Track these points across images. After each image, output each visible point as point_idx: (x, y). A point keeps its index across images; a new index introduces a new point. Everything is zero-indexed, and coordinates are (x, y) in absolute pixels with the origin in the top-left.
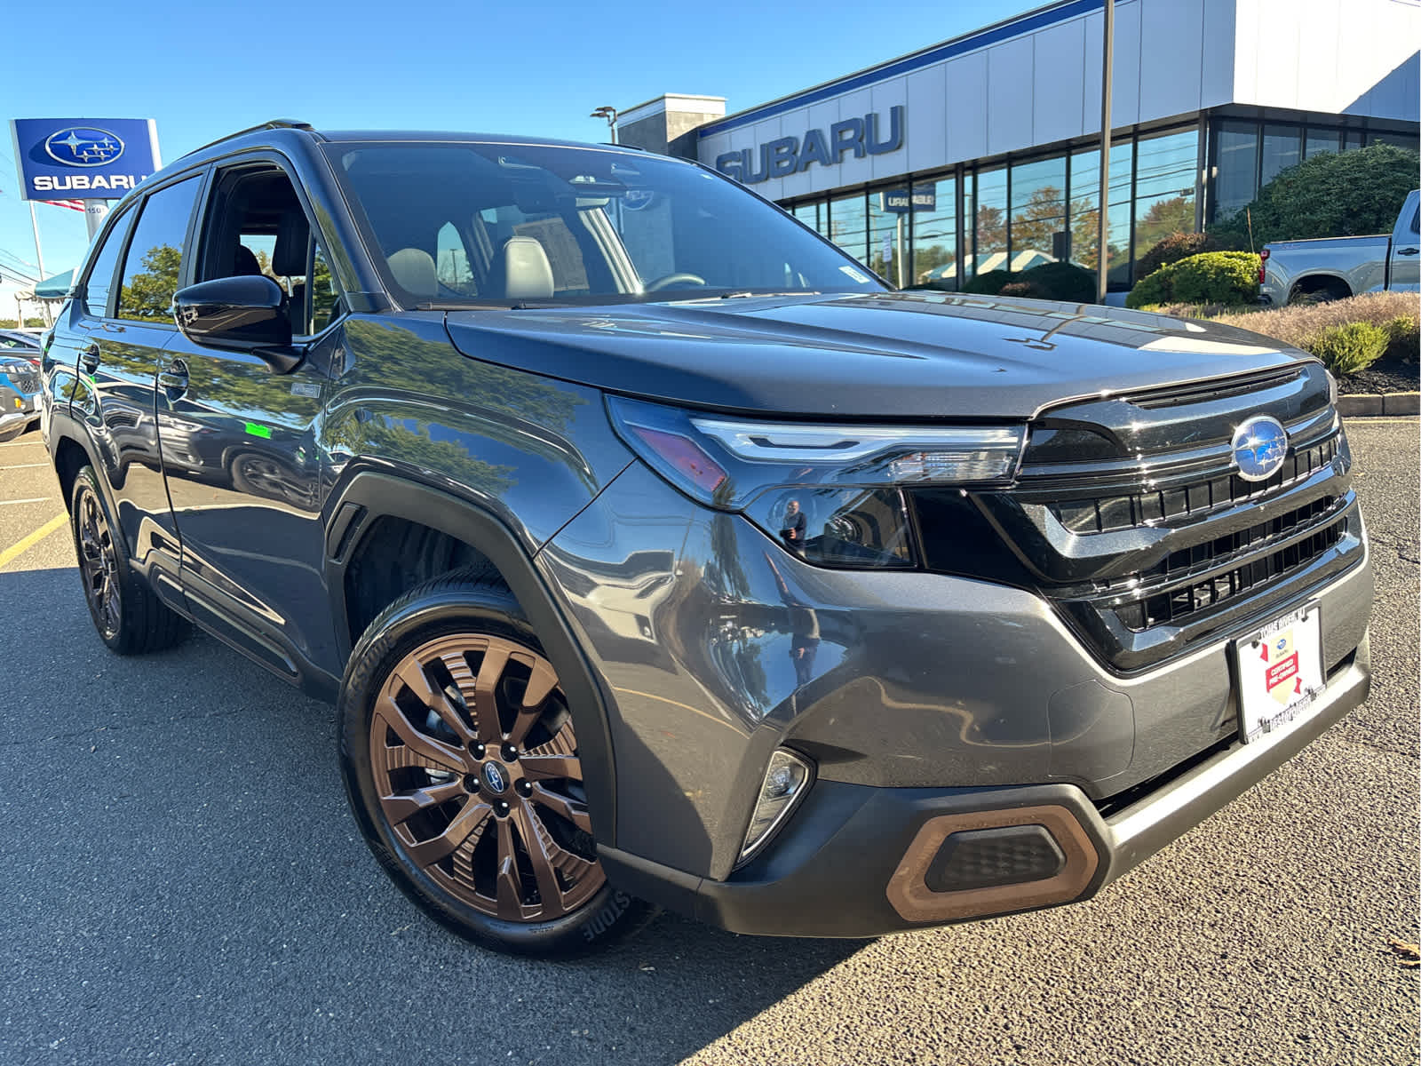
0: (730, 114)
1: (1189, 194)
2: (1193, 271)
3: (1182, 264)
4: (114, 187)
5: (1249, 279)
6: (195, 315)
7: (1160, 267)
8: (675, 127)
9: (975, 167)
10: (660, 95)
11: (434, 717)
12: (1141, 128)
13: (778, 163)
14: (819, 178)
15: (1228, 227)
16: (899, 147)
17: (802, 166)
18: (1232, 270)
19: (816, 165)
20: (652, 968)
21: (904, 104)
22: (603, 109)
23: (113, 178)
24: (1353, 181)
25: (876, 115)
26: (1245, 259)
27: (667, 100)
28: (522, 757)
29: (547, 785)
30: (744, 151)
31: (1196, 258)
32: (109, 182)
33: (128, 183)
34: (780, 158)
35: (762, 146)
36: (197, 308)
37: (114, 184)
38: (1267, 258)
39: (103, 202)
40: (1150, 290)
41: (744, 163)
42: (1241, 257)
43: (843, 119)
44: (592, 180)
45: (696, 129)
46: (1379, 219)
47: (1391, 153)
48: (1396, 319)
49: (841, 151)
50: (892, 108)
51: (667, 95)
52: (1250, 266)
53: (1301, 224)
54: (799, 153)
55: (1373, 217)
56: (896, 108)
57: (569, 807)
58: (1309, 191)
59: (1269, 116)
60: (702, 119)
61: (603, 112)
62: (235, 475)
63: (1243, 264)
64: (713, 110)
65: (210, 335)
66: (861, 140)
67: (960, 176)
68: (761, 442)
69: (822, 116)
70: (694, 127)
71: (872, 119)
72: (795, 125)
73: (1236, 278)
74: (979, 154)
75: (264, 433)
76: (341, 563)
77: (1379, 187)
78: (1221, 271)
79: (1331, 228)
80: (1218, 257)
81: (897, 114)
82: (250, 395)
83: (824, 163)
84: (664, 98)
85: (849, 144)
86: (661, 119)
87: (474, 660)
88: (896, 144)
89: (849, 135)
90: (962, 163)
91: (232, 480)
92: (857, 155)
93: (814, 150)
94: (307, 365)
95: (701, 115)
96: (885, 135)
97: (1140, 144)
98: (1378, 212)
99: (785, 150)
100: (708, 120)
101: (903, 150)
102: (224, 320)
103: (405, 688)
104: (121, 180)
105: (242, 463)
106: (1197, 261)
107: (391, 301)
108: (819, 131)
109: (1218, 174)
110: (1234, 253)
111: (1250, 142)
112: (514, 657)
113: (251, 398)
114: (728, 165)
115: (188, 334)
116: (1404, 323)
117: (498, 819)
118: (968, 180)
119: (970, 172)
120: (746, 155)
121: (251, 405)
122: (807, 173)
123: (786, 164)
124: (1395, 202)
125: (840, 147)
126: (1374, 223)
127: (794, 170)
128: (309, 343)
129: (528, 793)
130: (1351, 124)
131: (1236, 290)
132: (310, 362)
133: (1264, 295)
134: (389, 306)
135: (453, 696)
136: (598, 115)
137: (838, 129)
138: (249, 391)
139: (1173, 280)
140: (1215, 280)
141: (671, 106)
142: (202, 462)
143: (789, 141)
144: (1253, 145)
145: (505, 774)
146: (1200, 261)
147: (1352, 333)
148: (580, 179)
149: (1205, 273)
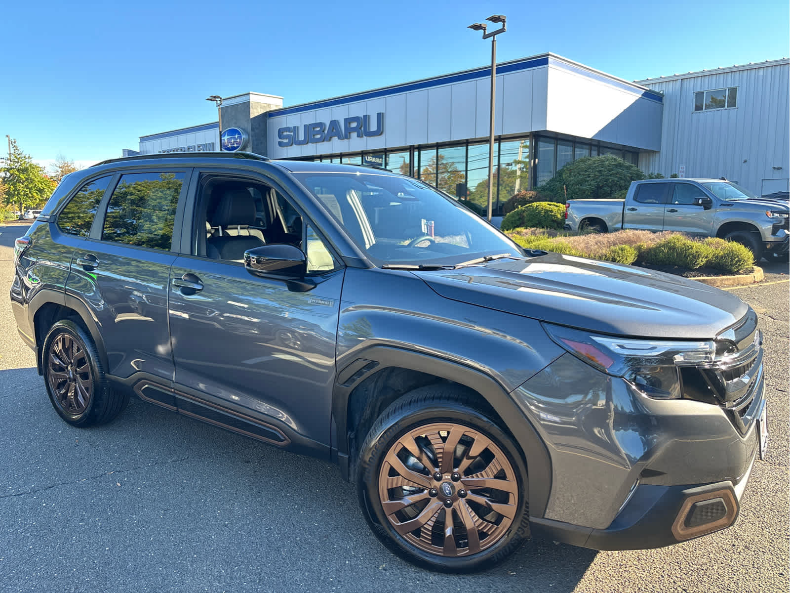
0: (285, 107)
1: (510, 165)
2: (533, 211)
3: (528, 206)
5: (559, 216)
7: (518, 207)
8: (255, 110)
9: (420, 148)
10: (247, 92)
12: (502, 137)
13: (314, 135)
14: (337, 145)
15: (544, 189)
16: (381, 134)
17: (327, 138)
18: (552, 211)
19: (335, 139)
20: (514, 573)
21: (384, 112)
22: (215, 97)
24: (600, 171)
25: (369, 116)
26: (557, 206)
27: (251, 95)
28: (462, 480)
29: (474, 492)
30: (294, 127)
31: (535, 204)
34: (314, 133)
35: (305, 126)
38: (568, 207)
40: (513, 219)
41: (294, 134)
42: (555, 205)
43: (350, 117)
45: (266, 112)
46: (611, 191)
47: (615, 160)
48: (639, 244)
49: (350, 133)
50: (378, 114)
51: (251, 92)
52: (559, 210)
53: (577, 190)
54: (326, 132)
55: (609, 189)
56: (380, 113)
57: (488, 501)
58: (580, 175)
59: (560, 137)
60: (270, 108)
61: (214, 98)
63: (557, 209)
64: (276, 103)
66: (360, 128)
67: (412, 152)
69: (340, 113)
70: (265, 111)
71: (366, 118)
72: (324, 116)
73: (554, 216)
74: (423, 142)
77: (611, 175)
78: (547, 211)
79: (591, 193)
80: (544, 204)
81: (380, 116)
83: (339, 138)
84: (249, 94)
85: (354, 129)
86: (247, 105)
88: (379, 132)
89: (354, 125)
90: (414, 146)
92: (358, 136)
93: (334, 131)
95: (269, 105)
96: (374, 127)
97: (502, 144)
98: (611, 187)
99: (318, 129)
100: (273, 108)
101: (384, 135)
103: (404, 448)
106: (535, 206)
107: (372, 263)
108: (338, 121)
109: (538, 162)
110: (552, 203)
111: (551, 147)
112: (467, 434)
114: (285, 134)
116: (642, 246)
117: (446, 509)
118: (416, 153)
119: (417, 150)
120: (295, 129)
122: (331, 142)
123: (319, 136)
124: (618, 183)
125: (349, 131)
126: (609, 192)
127: (323, 140)
129: (464, 496)
130: (593, 143)
131: (553, 221)
133: (567, 225)
134: (372, 265)
136: (211, 100)
137: (348, 121)
139: (525, 214)
140: (544, 216)
141: (253, 98)
143: (321, 125)
144: (553, 148)
145: (453, 487)
146: (537, 206)
147: (622, 250)
149: (540, 212)
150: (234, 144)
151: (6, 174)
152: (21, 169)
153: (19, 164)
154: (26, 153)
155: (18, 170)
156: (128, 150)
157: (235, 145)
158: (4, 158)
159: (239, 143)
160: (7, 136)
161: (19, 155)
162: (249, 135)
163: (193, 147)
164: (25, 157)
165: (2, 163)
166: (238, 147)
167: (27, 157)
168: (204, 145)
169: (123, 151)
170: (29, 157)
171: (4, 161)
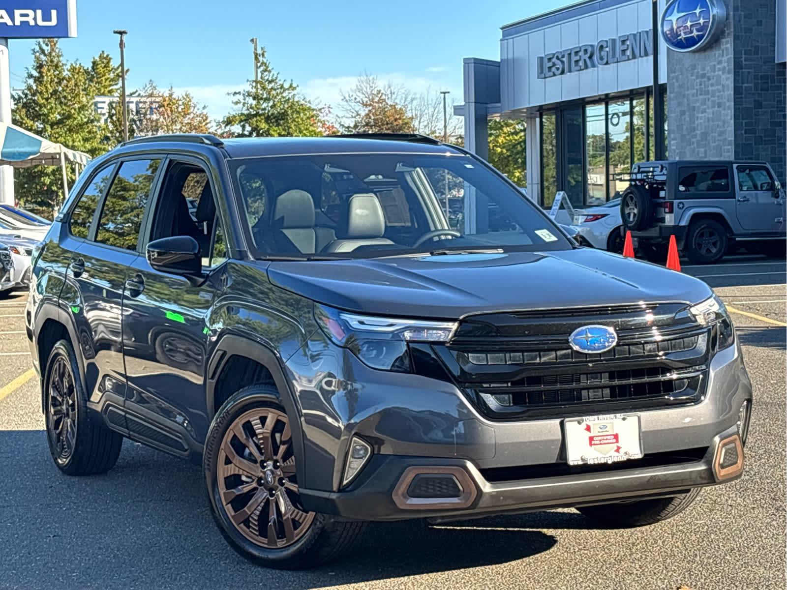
4: (17, 23)
6: (156, 256)
11: (247, 451)
23: (17, 13)
28: (281, 467)
29: (290, 480)
32: (12, 18)
33: (35, 19)
36: (158, 252)
37: (18, 20)
39: (3, 41)
44: (380, 177)
62: (158, 350)
65: (164, 266)
68: (362, 323)
75: (181, 319)
76: (214, 381)
82: (166, 295)
87: (263, 420)
91: (155, 353)
94: (208, 283)
102: (169, 258)
103: (235, 436)
104: (27, 15)
105: (162, 341)
107: (249, 254)
112: (280, 418)
113: (168, 297)
115: (152, 265)
117: (271, 498)
121: (169, 301)
128: (211, 271)
129: (282, 485)
132: (210, 281)
134: (247, 256)
135: (256, 441)
138: (166, 292)
142: (133, 339)
145: (274, 475)
148: (373, 177)
150: (692, 32)
151: (243, 127)
152: (272, 114)
153: (271, 103)
154: (284, 79)
155: (268, 119)
156: (475, 59)
157: (695, 33)
158: (239, 93)
159: (702, 29)
160: (252, 40)
161: (270, 82)
162: (727, 6)
163: (610, 44)
164: (282, 87)
165: (236, 103)
166: (700, 38)
167: (286, 86)
168: (635, 35)
169: (465, 63)
170: (291, 86)
171: (241, 97)
